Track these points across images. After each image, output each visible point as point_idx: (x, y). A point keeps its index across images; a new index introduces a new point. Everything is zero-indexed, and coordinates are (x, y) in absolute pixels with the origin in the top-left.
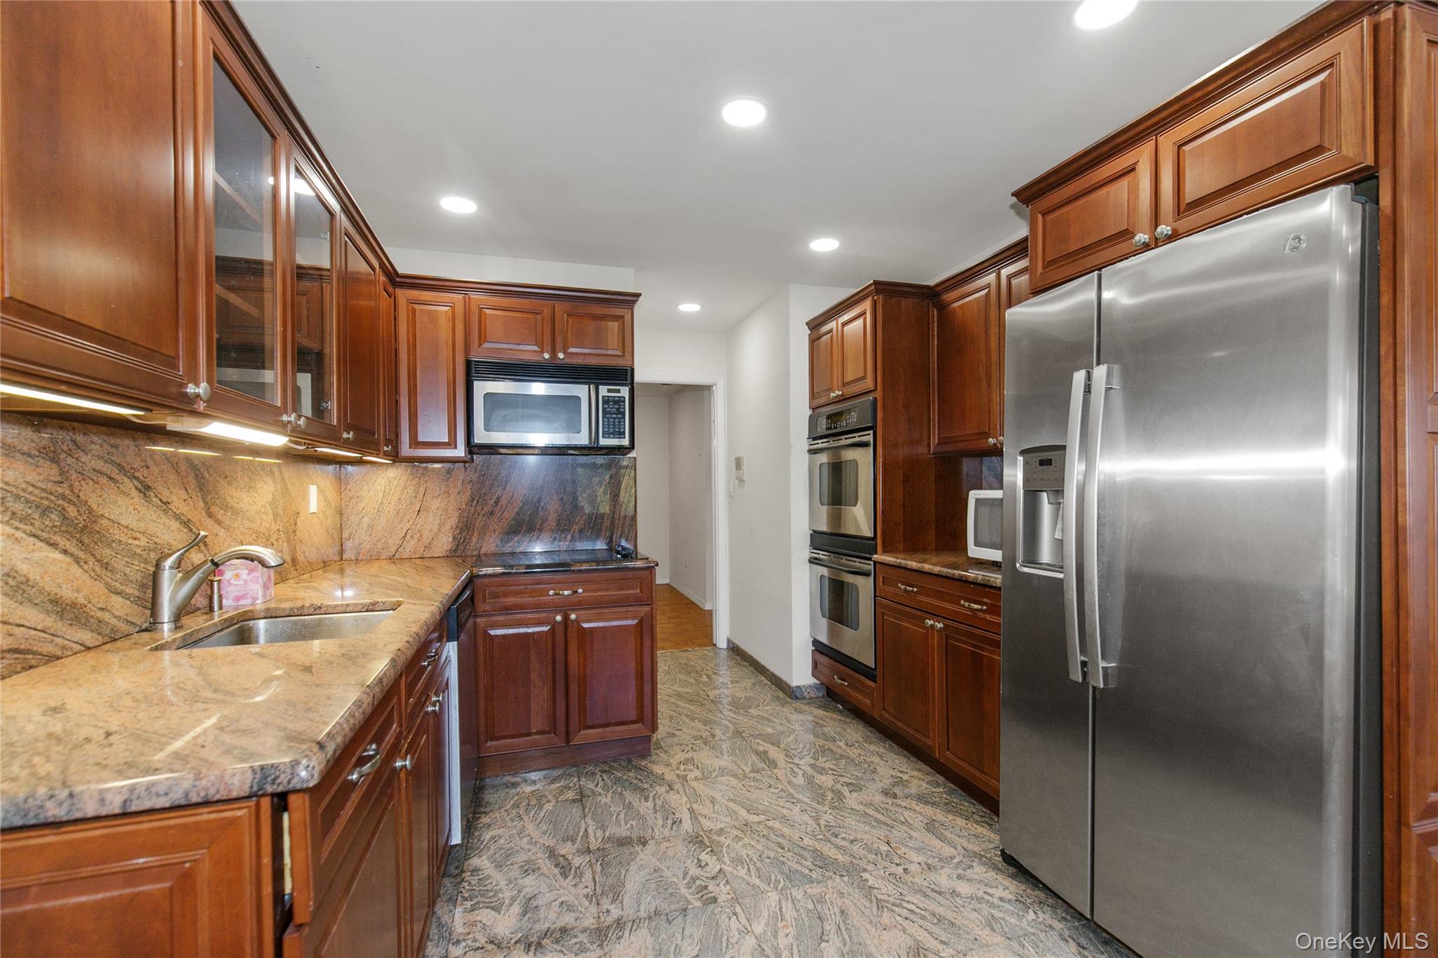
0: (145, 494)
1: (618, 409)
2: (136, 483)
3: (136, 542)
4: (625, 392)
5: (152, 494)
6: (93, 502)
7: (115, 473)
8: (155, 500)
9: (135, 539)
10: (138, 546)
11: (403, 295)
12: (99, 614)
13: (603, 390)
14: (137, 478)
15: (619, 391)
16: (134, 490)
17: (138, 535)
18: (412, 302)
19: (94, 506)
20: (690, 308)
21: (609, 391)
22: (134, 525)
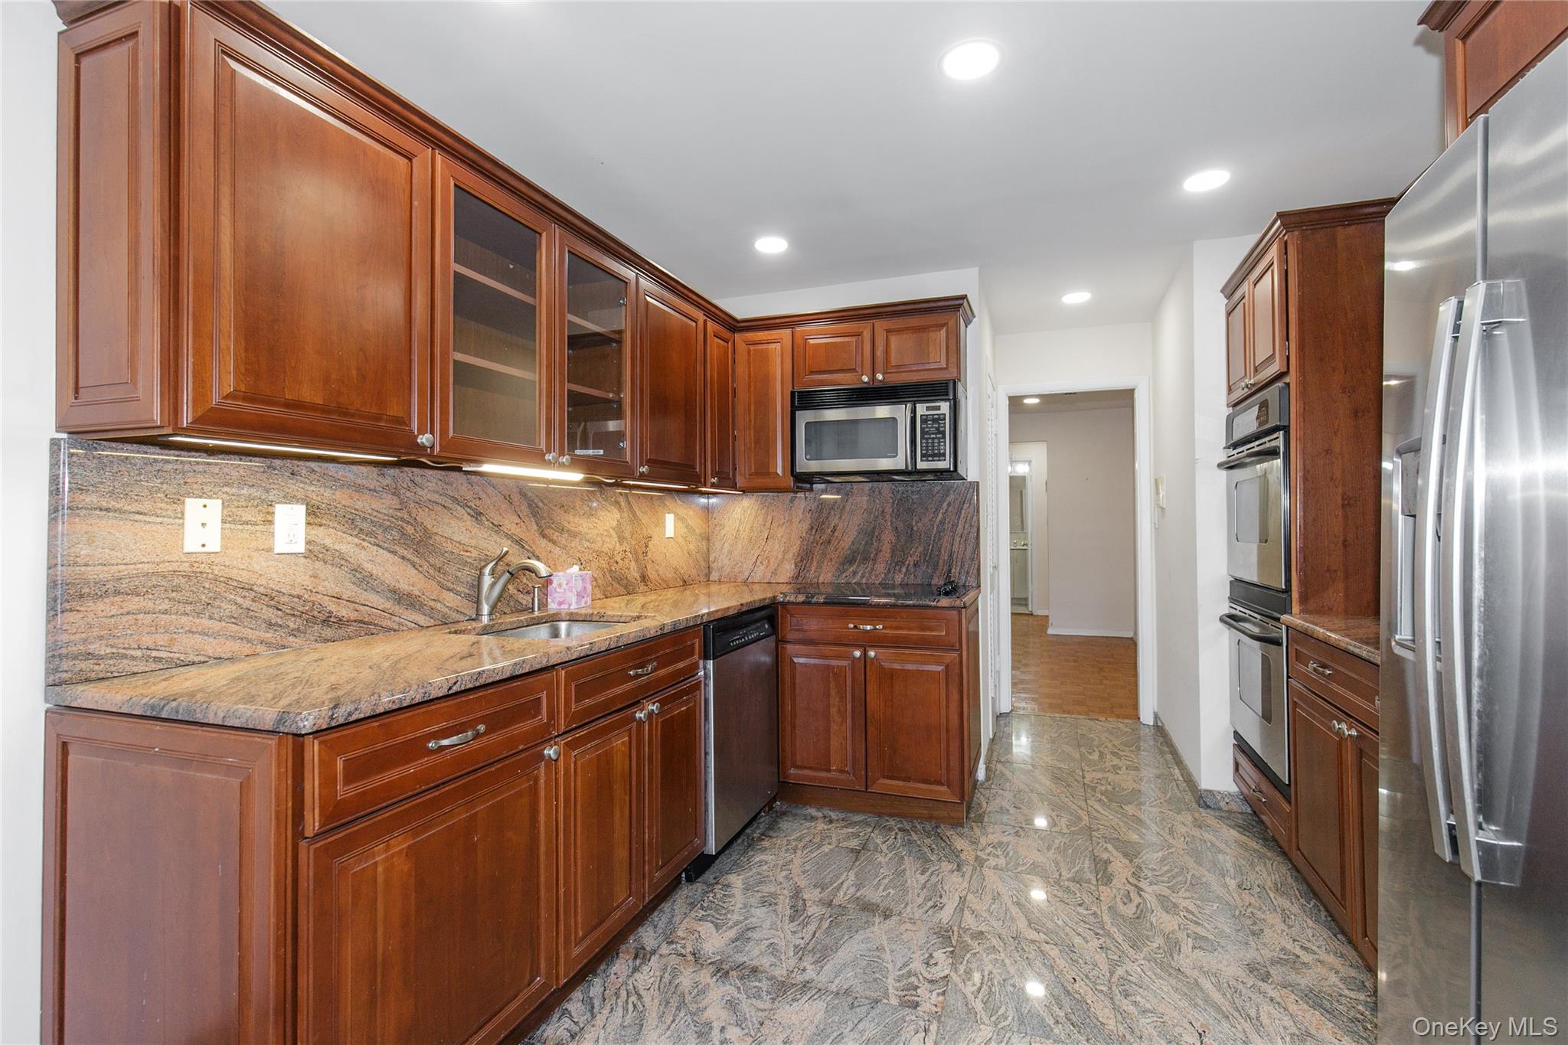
0: (477, 519)
1: (937, 429)
2: (469, 510)
3: (468, 554)
4: (945, 407)
5: (484, 519)
6: (428, 523)
7: (449, 503)
8: (487, 523)
9: (467, 551)
10: (468, 557)
11: (738, 337)
12: (432, 603)
13: (921, 409)
14: (470, 507)
15: (938, 408)
16: (466, 515)
17: (469, 549)
18: (749, 343)
19: (429, 527)
20: (1076, 298)
21: (928, 408)
22: (466, 541)
